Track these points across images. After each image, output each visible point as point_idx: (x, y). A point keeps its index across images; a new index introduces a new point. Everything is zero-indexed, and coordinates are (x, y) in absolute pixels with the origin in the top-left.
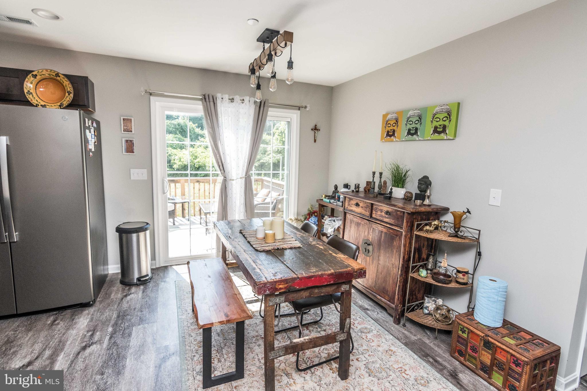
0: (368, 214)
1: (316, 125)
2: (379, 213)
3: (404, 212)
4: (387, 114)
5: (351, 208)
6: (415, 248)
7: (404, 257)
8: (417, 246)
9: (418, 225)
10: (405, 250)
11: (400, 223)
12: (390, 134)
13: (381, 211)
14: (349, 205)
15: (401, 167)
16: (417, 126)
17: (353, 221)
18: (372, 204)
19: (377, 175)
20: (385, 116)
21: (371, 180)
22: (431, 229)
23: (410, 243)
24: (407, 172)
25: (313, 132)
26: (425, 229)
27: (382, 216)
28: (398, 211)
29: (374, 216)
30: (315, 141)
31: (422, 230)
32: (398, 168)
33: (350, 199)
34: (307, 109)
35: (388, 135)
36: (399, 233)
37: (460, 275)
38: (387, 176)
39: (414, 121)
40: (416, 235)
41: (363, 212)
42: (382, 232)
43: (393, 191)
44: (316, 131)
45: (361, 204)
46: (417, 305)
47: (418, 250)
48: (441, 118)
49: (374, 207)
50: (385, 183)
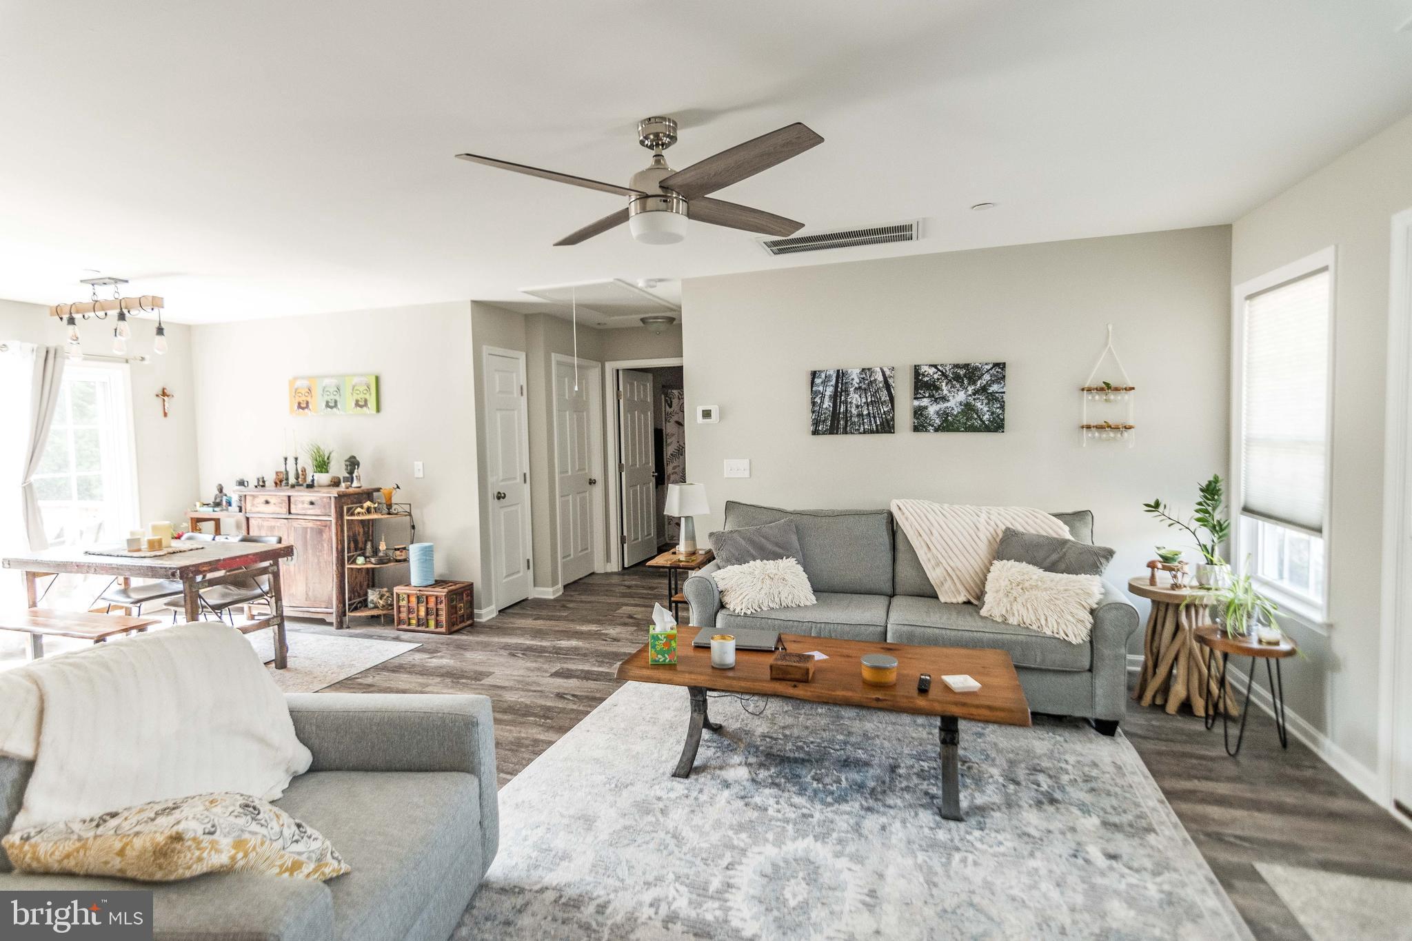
0: (285, 510)
1: (164, 389)
2: (300, 506)
3: (330, 497)
4: (296, 379)
5: (257, 510)
6: (348, 536)
7: (337, 548)
8: (351, 534)
9: (349, 509)
10: (337, 539)
11: (328, 511)
12: (303, 406)
13: (303, 502)
14: (253, 505)
15: (322, 448)
16: (335, 398)
17: (262, 526)
18: (289, 497)
19: (291, 462)
20: (291, 383)
21: (283, 470)
22: (363, 511)
23: (342, 531)
24: (330, 453)
25: (159, 400)
26: (356, 512)
27: (304, 509)
28: (324, 497)
29: (292, 511)
30: (165, 414)
31: (352, 514)
32: (318, 449)
33: (254, 497)
34: (145, 363)
35: (300, 406)
36: (328, 523)
37: (398, 552)
38: (307, 462)
39: (331, 391)
40: (348, 520)
41: (278, 510)
42: (307, 528)
43: (315, 478)
44: (166, 398)
45: (272, 500)
46: (360, 602)
47: (354, 539)
48: (361, 390)
49: (292, 499)
50: (304, 470)
